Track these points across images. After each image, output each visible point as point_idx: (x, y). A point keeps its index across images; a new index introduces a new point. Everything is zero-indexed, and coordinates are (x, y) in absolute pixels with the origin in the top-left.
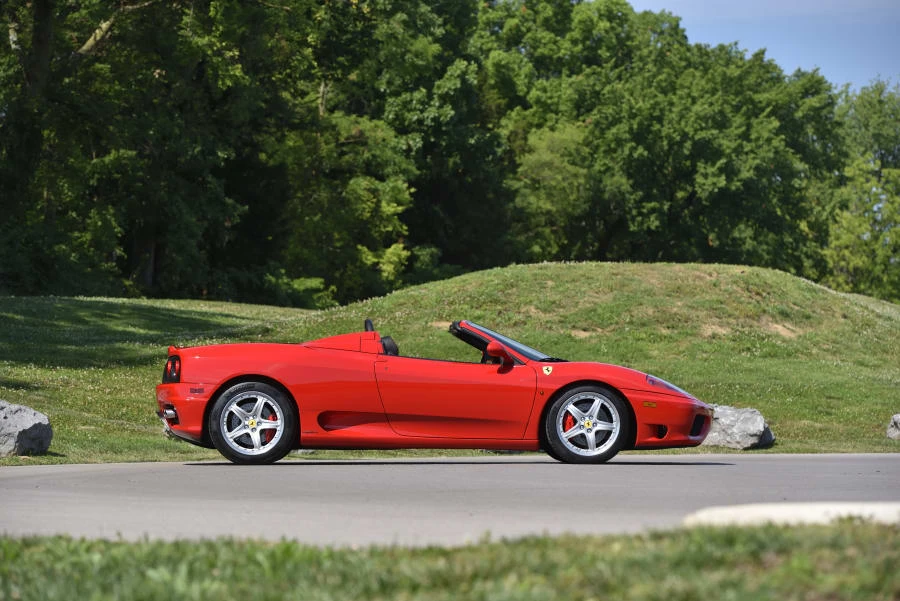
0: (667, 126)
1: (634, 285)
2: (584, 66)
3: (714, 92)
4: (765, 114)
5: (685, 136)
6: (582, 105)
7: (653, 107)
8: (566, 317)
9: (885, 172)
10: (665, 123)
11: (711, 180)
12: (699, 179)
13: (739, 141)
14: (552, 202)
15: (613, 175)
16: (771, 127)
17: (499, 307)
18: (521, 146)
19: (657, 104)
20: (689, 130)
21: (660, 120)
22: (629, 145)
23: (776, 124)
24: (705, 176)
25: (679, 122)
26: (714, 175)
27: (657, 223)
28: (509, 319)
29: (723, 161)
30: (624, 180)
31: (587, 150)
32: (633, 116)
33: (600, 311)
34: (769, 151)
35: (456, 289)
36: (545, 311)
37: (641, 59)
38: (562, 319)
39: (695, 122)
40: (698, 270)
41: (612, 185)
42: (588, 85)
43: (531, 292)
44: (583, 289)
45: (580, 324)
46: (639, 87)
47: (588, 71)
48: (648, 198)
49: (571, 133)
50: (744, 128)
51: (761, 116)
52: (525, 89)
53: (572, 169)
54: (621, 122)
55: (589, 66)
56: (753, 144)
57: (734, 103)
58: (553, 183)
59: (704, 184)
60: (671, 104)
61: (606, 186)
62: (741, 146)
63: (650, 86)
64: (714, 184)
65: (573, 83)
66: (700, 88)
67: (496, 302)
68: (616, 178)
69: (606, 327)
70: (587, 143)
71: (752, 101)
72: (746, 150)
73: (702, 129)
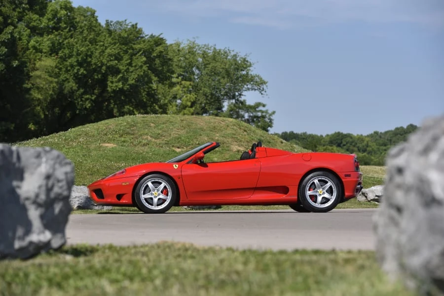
0: (94, 59)
1: (194, 126)
2: (54, 31)
3: (115, 44)
4: (139, 54)
5: (103, 64)
6: (54, 50)
7: (88, 51)
8: (168, 142)
10: (93, 58)
11: (114, 85)
12: (109, 84)
13: (127, 67)
14: (41, 94)
15: (69, 82)
16: (142, 60)
17: (132, 136)
18: (33, 67)
19: (89, 49)
20: (104, 61)
21: (91, 56)
22: (77, 68)
23: (144, 59)
24: (112, 82)
25: (100, 58)
26: (116, 82)
27: (89, 105)
28: (140, 142)
29: (121, 75)
30: (74, 85)
31: (57, 70)
32: (78, 54)
34: (141, 71)
35: (104, 128)
36: (156, 138)
37: (81, 27)
38: (167, 142)
39: (108, 57)
40: (215, 119)
41: (68, 87)
42: (56, 40)
43: (145, 129)
44: (171, 127)
45: (176, 144)
46: (80, 41)
47: (56, 33)
48: (85, 93)
49: (49, 62)
50: (129, 61)
51: (137, 55)
52: (27, 42)
53: (50, 79)
54: (72, 57)
55: (57, 31)
56: (134, 68)
57: (124, 49)
58: (42, 86)
59: (112, 86)
60: (96, 49)
61: (65, 87)
62: (128, 69)
63: (86, 41)
64: (116, 86)
65: (49, 38)
66: (109, 42)
68: (70, 84)
69: (188, 146)
70: (56, 67)
71: (133, 48)
72: (131, 70)
73: (111, 60)
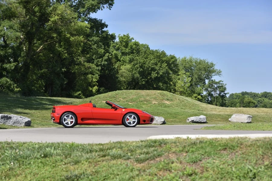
1: (140, 94)
3: (155, 58)
4: (164, 63)
5: (149, 67)
6: (131, 61)
9: (186, 73)
11: (154, 75)
12: (152, 75)
14: (125, 79)
15: (136, 74)
18: (119, 69)
19: (144, 61)
20: (150, 66)
21: (145, 64)
22: (139, 68)
23: (166, 64)
24: (153, 74)
25: (148, 64)
26: (155, 74)
27: (144, 83)
28: (117, 101)
29: (157, 71)
30: (138, 75)
32: (140, 63)
33: (133, 99)
34: (165, 69)
35: (107, 95)
36: (123, 99)
37: (141, 53)
38: (127, 100)
39: (151, 64)
40: (152, 91)
42: (132, 57)
43: (121, 96)
44: (130, 95)
45: (130, 101)
46: (141, 58)
47: (132, 55)
48: (143, 78)
49: (128, 66)
50: (160, 65)
52: (120, 58)
53: (129, 73)
54: (138, 64)
55: (132, 54)
56: (162, 68)
57: (159, 60)
58: (125, 75)
60: (147, 61)
61: (135, 76)
62: (160, 68)
63: (143, 58)
65: (129, 57)
66: (152, 58)
67: (114, 97)
69: (135, 102)
70: (131, 68)
71: (162, 60)
73: (153, 65)
